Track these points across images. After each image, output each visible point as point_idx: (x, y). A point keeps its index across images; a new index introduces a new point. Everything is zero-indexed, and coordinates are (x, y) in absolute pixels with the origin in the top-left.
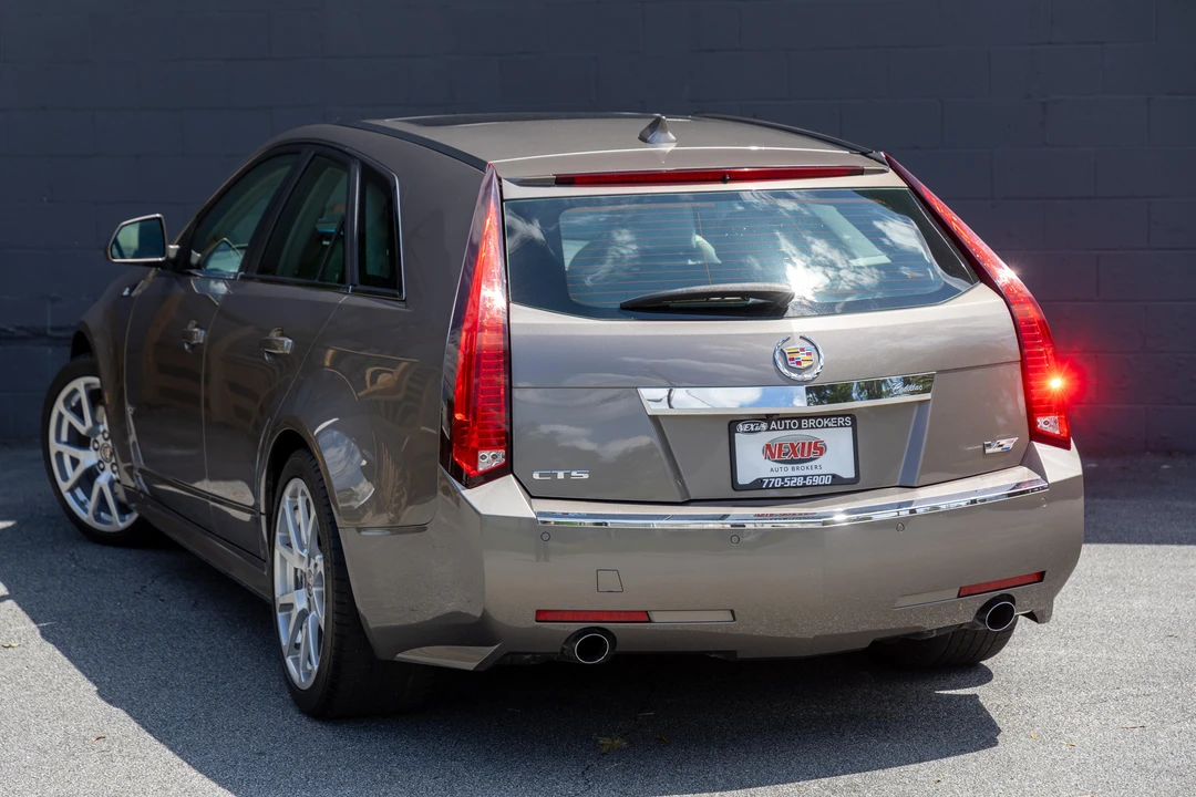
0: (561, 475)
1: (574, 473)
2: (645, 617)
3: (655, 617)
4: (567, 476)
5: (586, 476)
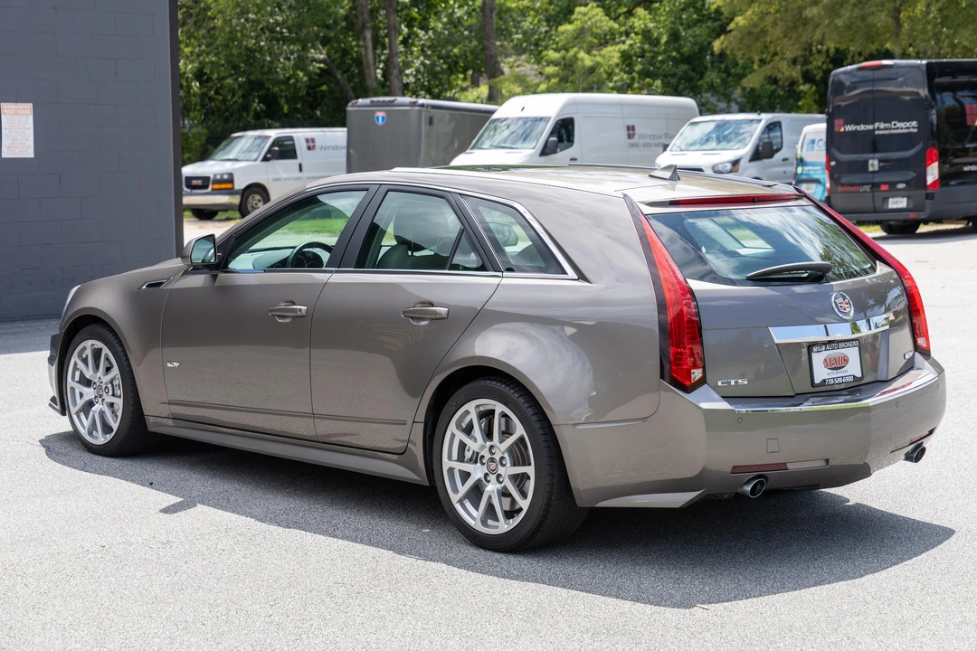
0: (733, 383)
1: (740, 381)
2: (783, 466)
3: (790, 466)
4: (736, 382)
5: (746, 383)
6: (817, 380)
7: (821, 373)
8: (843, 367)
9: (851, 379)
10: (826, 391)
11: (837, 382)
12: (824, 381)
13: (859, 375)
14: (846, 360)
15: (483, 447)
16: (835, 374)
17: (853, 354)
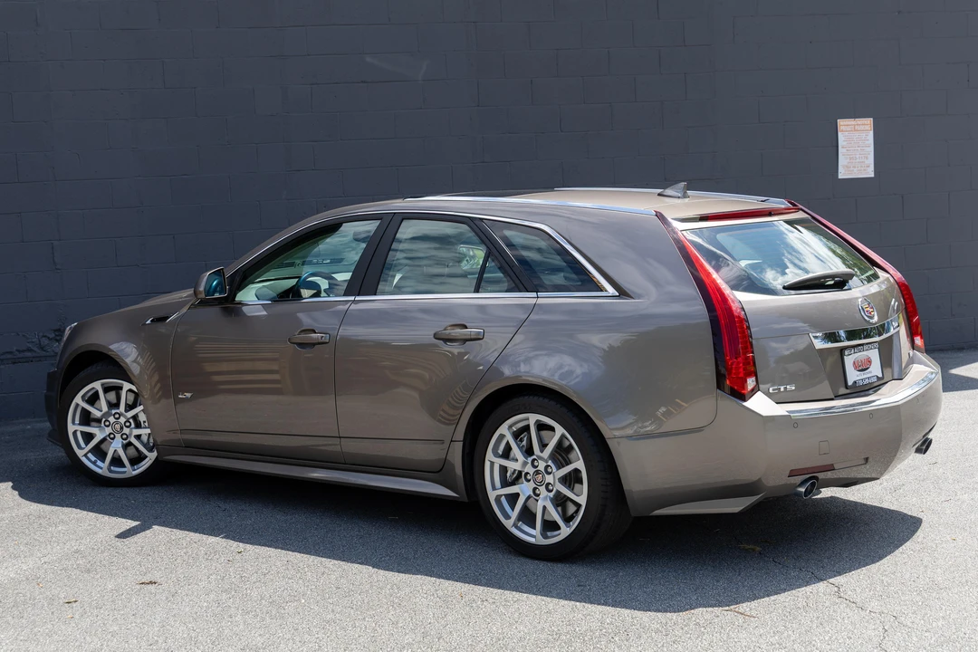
4: (785, 389)
6: (850, 382)
7: (852, 375)
8: (868, 368)
9: (874, 379)
10: (857, 392)
11: (864, 383)
12: (855, 382)
13: (880, 374)
14: (869, 361)
15: (525, 464)
16: (862, 376)
17: (874, 355)
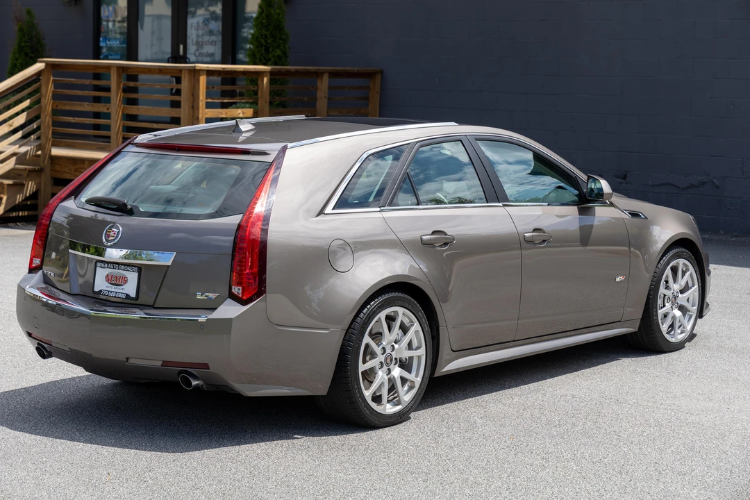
6: (96, 289)
7: (101, 284)
8: (122, 285)
9: (124, 296)
10: (98, 299)
11: (111, 295)
12: (101, 291)
13: (133, 294)
14: (125, 281)
16: (113, 288)
17: (132, 277)
